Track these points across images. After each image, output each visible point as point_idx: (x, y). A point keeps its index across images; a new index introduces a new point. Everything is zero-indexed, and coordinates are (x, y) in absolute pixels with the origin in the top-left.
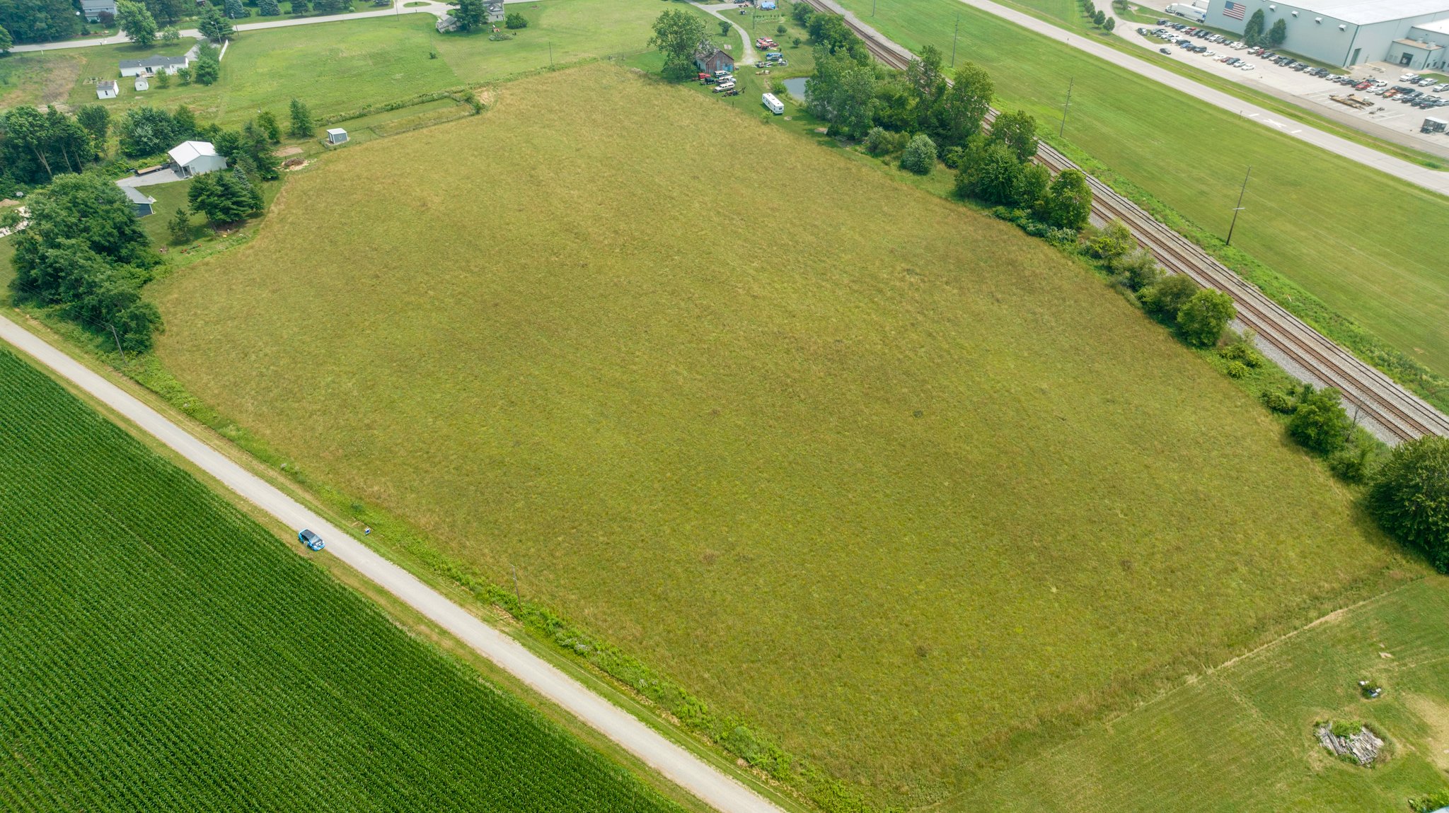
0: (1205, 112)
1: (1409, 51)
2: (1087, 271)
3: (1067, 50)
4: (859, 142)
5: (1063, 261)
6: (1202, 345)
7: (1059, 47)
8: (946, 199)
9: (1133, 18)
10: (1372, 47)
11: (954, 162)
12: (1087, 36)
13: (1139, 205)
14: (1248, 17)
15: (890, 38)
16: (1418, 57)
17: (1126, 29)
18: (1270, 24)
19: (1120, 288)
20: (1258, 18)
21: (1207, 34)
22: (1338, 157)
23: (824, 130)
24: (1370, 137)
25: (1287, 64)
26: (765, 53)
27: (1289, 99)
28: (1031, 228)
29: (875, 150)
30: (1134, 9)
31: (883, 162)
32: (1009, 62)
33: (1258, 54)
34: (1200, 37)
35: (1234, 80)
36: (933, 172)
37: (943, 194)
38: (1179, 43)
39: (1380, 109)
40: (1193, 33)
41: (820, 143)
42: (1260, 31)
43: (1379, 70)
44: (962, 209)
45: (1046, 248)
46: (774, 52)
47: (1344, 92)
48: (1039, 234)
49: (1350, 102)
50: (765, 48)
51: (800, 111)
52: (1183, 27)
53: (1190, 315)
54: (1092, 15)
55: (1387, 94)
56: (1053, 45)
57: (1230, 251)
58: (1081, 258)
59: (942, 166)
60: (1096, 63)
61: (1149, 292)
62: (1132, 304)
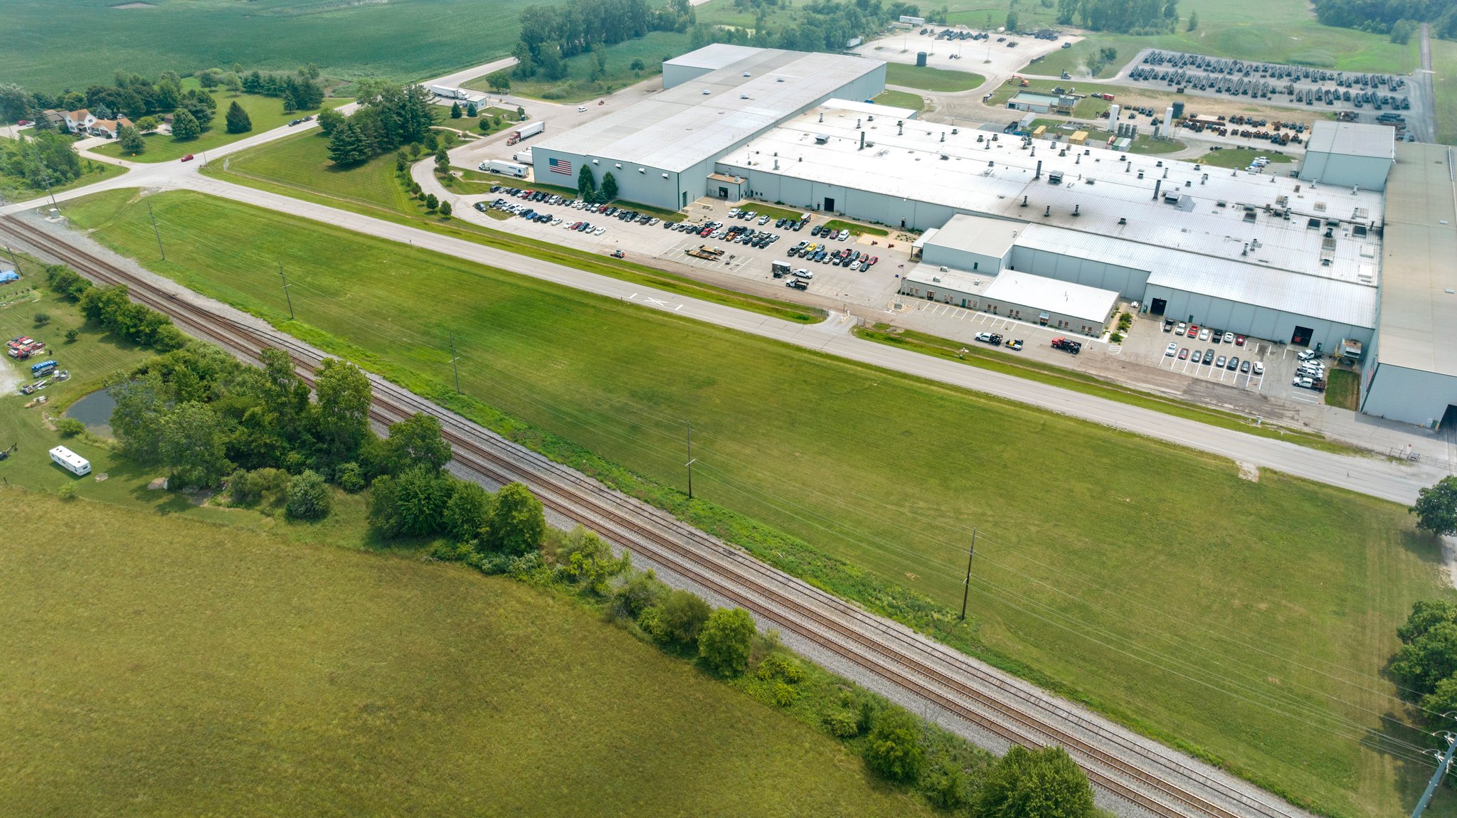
0: (586, 305)
1: (724, 186)
2: (573, 605)
3: (413, 253)
4: (218, 489)
5: (540, 601)
6: (736, 674)
7: (403, 251)
8: (366, 552)
9: (465, 189)
10: (694, 187)
11: (354, 485)
12: (426, 226)
13: (583, 471)
14: (576, 174)
15: (198, 291)
16: (732, 191)
18: (600, 179)
19: (619, 620)
20: (586, 175)
21: (544, 196)
23: (160, 481)
24: (739, 294)
25: (631, 219)
26: (27, 363)
27: (653, 264)
28: (487, 566)
29: (245, 498)
30: (459, 175)
31: (262, 512)
32: (355, 291)
33: (603, 211)
34: (538, 201)
35: (594, 251)
36: (336, 508)
37: (358, 543)
38: (524, 214)
39: (732, 257)
40: (531, 197)
41: (163, 510)
42: (593, 184)
43: (708, 208)
44: (393, 561)
45: (513, 587)
46: (41, 359)
47: (695, 242)
48: (500, 571)
49: (705, 254)
50: (24, 357)
51: (115, 457)
52: (518, 191)
53: (711, 644)
54: (422, 197)
55: (729, 238)
56: (396, 249)
57: (697, 506)
58: (559, 587)
59: (340, 495)
60: (452, 264)
61: (654, 617)
62: (641, 640)
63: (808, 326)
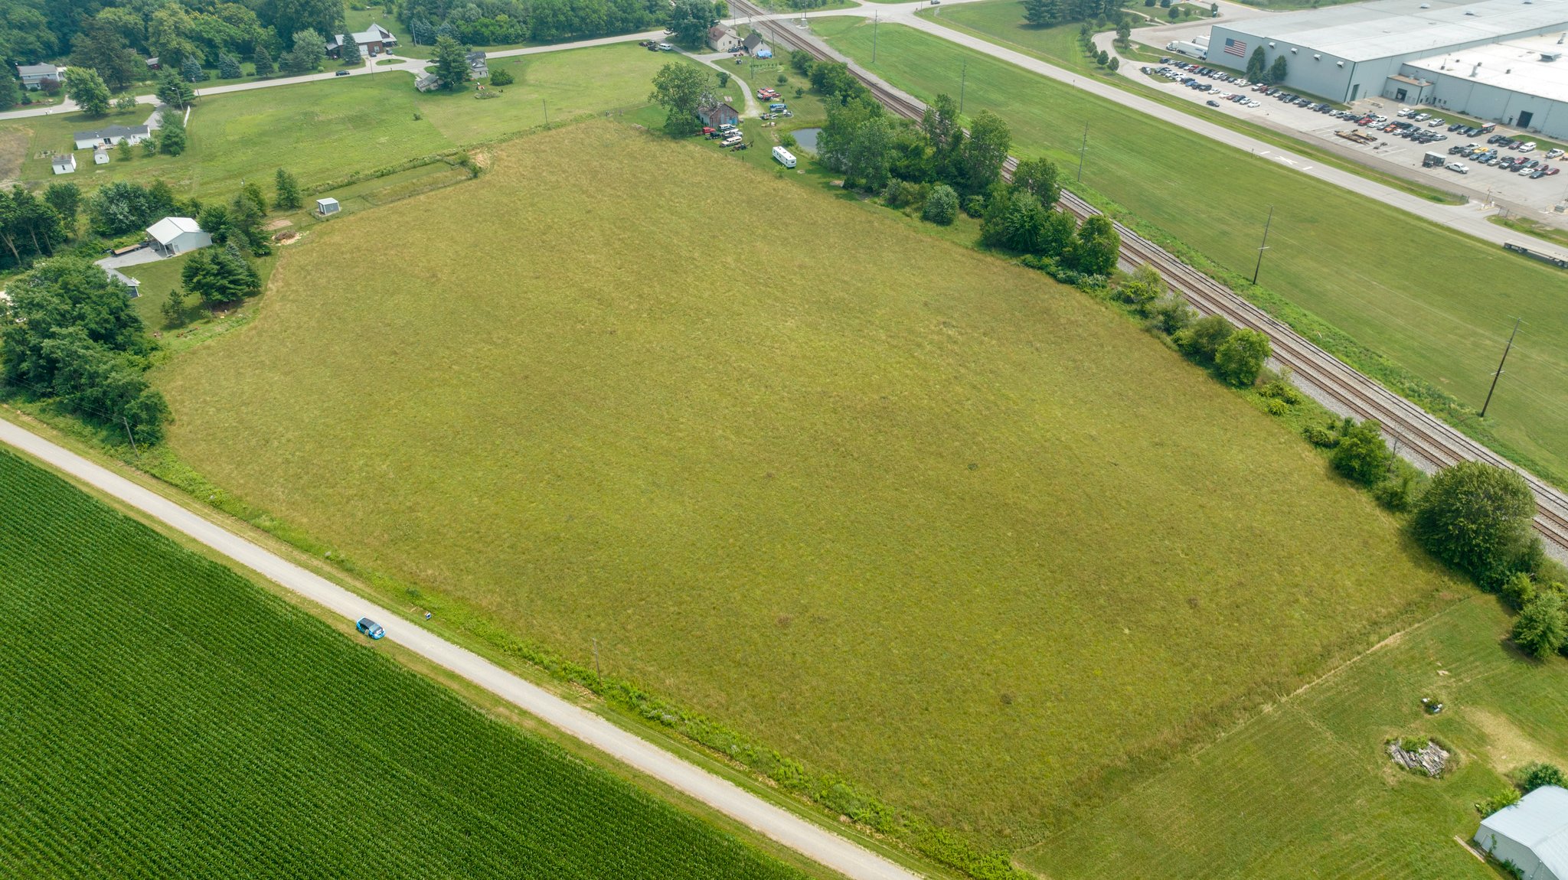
0: (1217, 151)
1: (1403, 87)
2: (1121, 316)
3: (1074, 92)
4: (877, 194)
5: (1096, 307)
6: (1242, 385)
7: (1065, 89)
8: (972, 249)
9: (1136, 57)
10: (1370, 83)
11: (976, 211)
12: (1091, 76)
13: (1164, 248)
14: (1249, 54)
15: (894, 85)
16: (1412, 93)
17: (1130, 69)
18: (1271, 60)
19: (1155, 332)
20: (1259, 55)
21: (1210, 71)
22: (1350, 192)
23: (840, 183)
24: (1377, 172)
25: (1291, 100)
26: (768, 104)
27: (1297, 136)
28: (1061, 275)
29: (894, 202)
30: (1135, 47)
31: (904, 213)
32: (1017, 106)
33: (1262, 91)
34: (1203, 75)
35: (1242, 118)
36: (956, 222)
37: (969, 244)
38: (1184, 81)
39: (1384, 144)
40: (1197, 71)
41: (837, 196)
42: (1262, 68)
43: (1378, 105)
44: (989, 259)
45: (1078, 295)
46: (777, 103)
47: (1349, 127)
48: (1070, 281)
49: (1355, 138)
50: (767, 99)
51: (813, 163)
52: (1185, 65)
53: (1228, 356)
54: (1095, 55)
55: (1388, 129)
56: (1060, 87)
57: (1258, 290)
58: (1114, 303)
59: (964, 216)
60: (1104, 104)
61: (1185, 334)
62: (1169, 348)
63: (1440, 206)
